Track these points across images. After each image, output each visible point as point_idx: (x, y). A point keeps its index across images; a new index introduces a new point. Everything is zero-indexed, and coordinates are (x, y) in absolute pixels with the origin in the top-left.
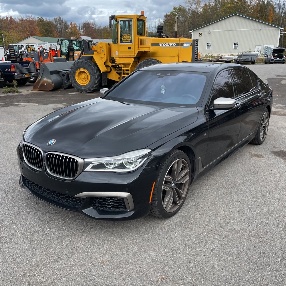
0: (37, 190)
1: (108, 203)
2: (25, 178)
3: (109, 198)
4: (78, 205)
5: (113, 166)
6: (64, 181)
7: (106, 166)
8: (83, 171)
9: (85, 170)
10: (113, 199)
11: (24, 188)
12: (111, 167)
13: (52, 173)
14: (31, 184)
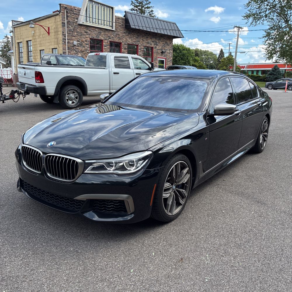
0: (35, 193)
1: (108, 206)
2: (23, 181)
3: (109, 200)
4: (77, 208)
5: (113, 168)
6: (61, 182)
7: (107, 168)
8: (83, 173)
9: (86, 172)
10: (113, 202)
11: (21, 191)
12: (112, 169)
13: (51, 175)
14: (30, 187)
